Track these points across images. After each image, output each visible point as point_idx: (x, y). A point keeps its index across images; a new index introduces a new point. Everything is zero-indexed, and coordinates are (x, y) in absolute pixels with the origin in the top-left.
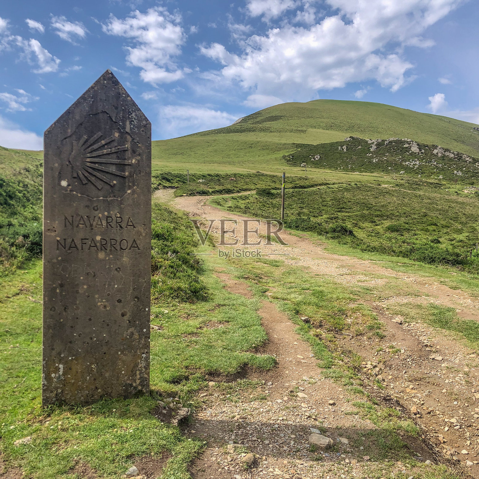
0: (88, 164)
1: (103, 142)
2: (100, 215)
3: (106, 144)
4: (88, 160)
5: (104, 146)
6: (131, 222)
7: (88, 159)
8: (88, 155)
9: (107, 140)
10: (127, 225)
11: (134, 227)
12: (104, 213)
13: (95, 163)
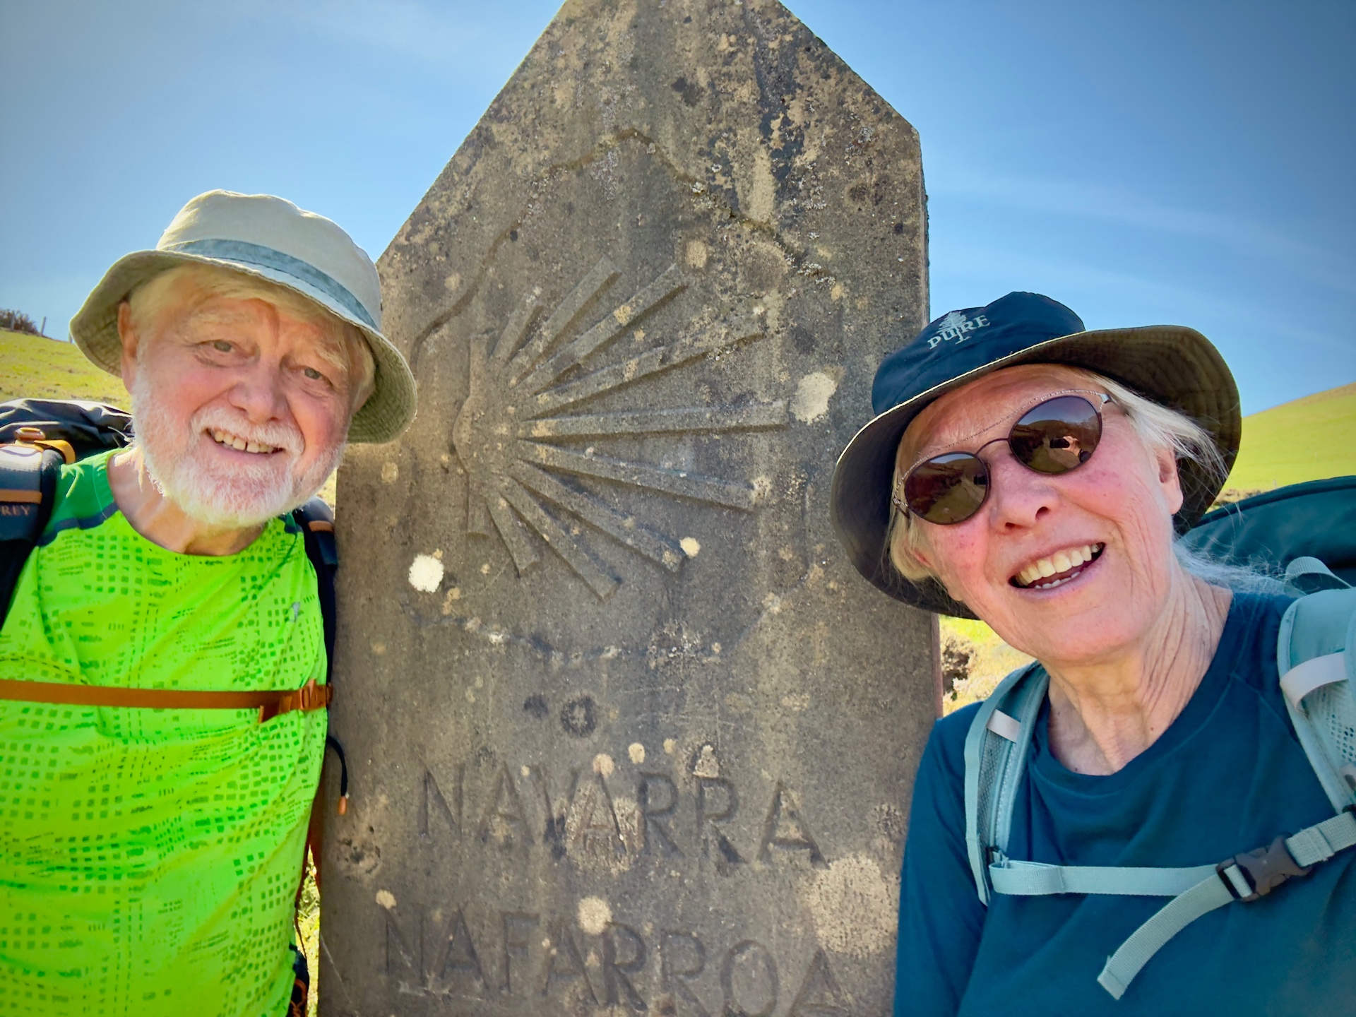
0: (543, 453)
1: (623, 314)
2: (605, 763)
3: (635, 323)
4: (542, 429)
5: (625, 331)
6: (793, 814)
7: (541, 423)
8: (544, 398)
9: (645, 298)
10: (769, 838)
11: (816, 858)
12: (626, 754)
13: (580, 441)
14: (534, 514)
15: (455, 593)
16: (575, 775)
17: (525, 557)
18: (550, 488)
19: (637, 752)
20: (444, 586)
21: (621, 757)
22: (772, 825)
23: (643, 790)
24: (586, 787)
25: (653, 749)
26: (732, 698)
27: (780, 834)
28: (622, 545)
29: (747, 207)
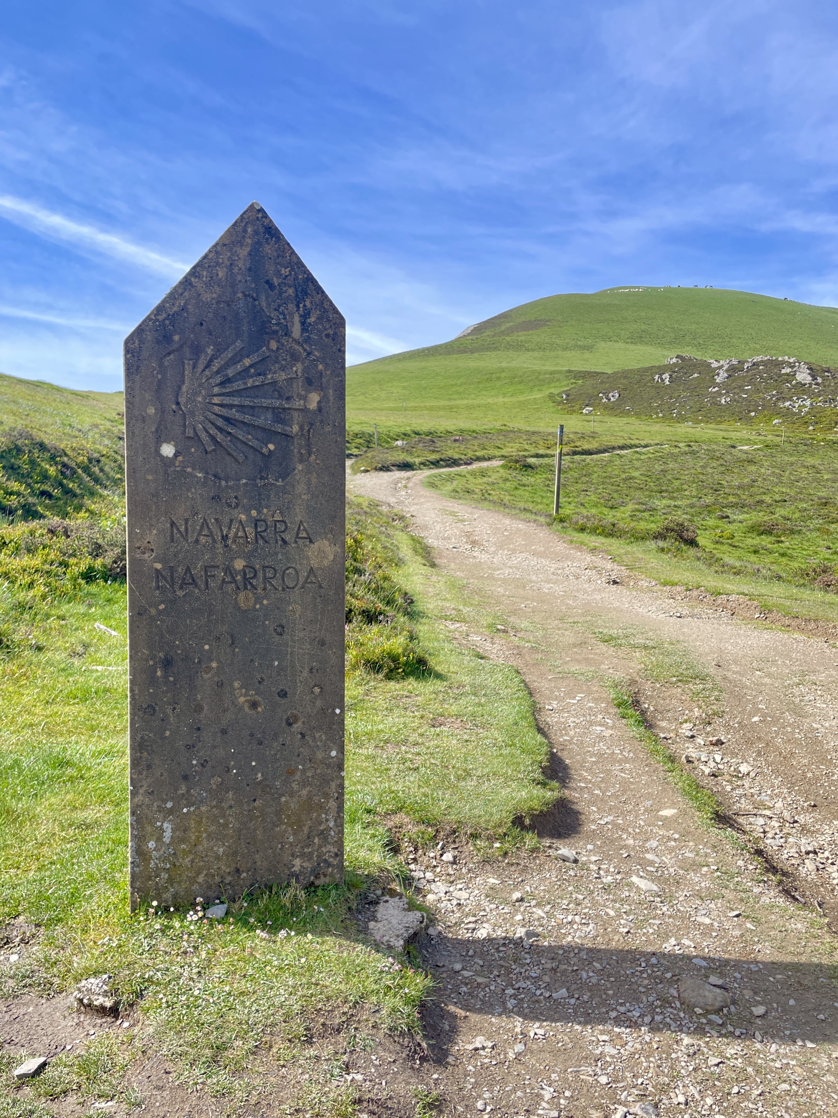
0: (216, 409)
1: (247, 362)
2: (243, 517)
4: (216, 400)
6: (305, 530)
7: (215, 398)
9: (255, 358)
10: (297, 537)
11: (311, 542)
12: (250, 513)
13: (231, 406)
14: (213, 431)
15: (180, 458)
16: (231, 521)
17: (210, 448)
18: (220, 422)
19: (254, 513)
20: (176, 455)
21: (249, 515)
22: (298, 534)
23: (256, 525)
24: (235, 525)
25: (259, 512)
26: (285, 496)
27: (300, 535)
28: (247, 444)
29: (292, 332)
